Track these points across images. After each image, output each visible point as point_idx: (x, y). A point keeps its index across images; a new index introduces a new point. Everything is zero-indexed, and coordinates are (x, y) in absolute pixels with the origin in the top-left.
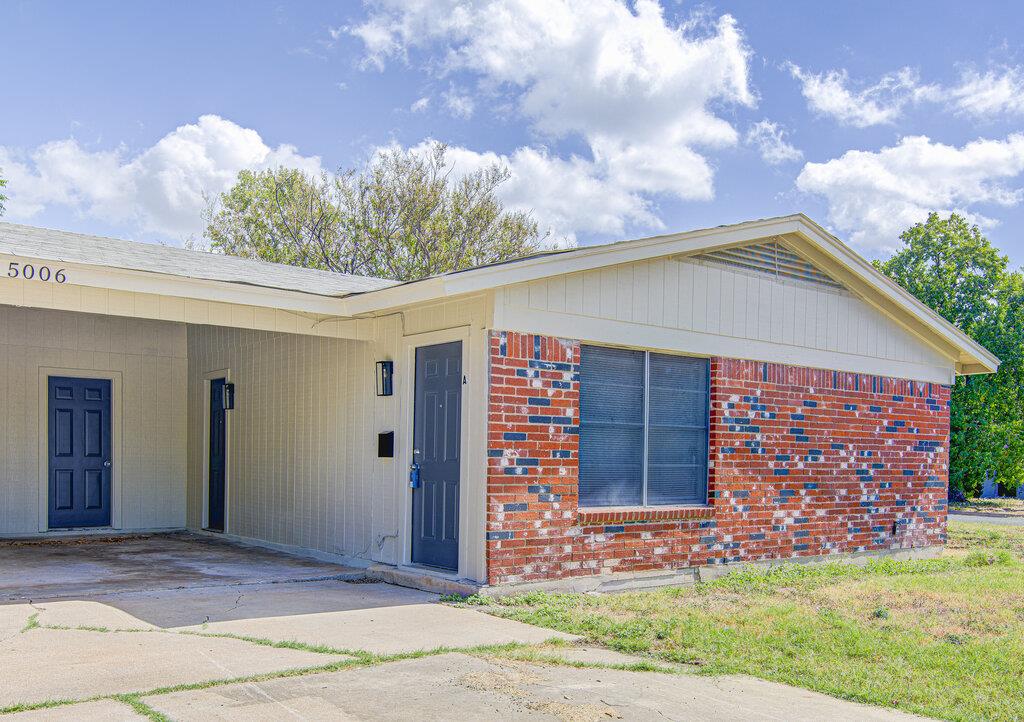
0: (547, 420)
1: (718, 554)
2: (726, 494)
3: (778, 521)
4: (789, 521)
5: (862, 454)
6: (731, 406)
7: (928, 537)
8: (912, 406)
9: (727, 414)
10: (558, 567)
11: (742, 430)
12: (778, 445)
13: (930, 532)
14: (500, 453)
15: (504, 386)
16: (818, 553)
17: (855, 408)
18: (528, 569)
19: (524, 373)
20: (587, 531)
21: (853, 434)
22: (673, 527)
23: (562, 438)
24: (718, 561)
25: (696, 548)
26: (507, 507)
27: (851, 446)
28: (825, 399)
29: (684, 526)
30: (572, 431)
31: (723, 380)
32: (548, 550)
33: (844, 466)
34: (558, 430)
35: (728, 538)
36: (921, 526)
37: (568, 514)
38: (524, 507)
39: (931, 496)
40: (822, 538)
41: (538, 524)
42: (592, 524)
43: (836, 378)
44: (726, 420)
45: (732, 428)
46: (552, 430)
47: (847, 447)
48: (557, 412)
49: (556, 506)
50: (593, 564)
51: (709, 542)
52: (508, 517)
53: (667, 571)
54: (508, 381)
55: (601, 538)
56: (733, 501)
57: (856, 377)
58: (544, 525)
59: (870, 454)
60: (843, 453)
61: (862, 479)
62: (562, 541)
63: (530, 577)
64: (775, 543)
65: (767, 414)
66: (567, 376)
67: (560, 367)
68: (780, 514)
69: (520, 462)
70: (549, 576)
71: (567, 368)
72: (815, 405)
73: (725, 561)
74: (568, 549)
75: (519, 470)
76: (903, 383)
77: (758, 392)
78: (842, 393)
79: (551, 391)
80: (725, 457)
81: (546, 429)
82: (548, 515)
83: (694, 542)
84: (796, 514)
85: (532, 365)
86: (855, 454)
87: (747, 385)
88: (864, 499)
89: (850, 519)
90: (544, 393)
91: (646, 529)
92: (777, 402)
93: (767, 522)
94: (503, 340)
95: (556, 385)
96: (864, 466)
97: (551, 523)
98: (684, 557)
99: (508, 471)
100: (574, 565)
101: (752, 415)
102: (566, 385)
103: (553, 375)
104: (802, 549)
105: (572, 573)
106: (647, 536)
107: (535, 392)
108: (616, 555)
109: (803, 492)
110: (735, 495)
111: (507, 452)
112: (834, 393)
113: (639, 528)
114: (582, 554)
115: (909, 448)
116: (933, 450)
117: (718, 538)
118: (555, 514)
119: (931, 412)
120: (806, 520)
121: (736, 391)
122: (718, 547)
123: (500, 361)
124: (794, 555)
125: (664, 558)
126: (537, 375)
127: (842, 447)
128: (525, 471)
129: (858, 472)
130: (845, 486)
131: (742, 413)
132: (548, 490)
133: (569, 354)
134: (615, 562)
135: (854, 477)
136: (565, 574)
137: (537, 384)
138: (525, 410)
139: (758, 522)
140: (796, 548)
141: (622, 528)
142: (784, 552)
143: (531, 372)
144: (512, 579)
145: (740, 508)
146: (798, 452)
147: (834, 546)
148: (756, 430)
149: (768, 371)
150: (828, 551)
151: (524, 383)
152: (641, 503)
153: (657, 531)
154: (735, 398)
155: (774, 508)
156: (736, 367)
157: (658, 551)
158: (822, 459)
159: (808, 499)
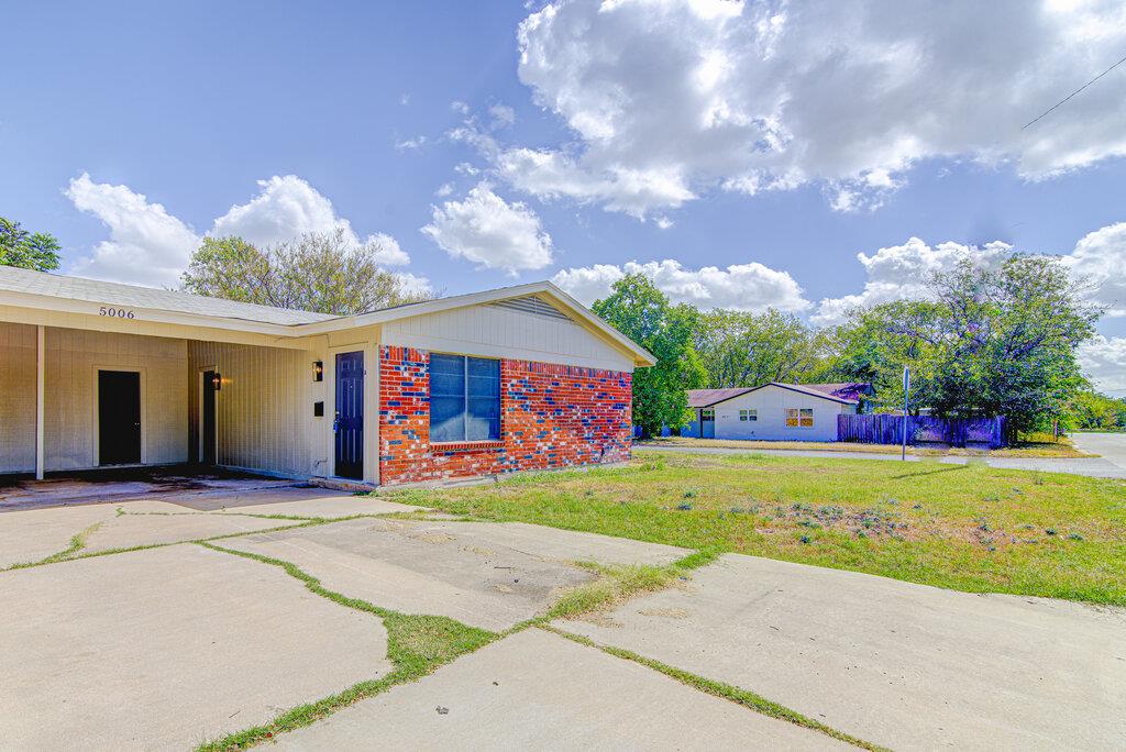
0: (412, 394)
1: (507, 467)
2: (511, 433)
3: (539, 448)
4: (546, 448)
5: (585, 411)
6: (512, 385)
7: (622, 456)
8: (611, 384)
9: (510, 390)
10: (419, 475)
11: (518, 398)
12: (538, 406)
13: (622, 453)
14: (386, 413)
15: (388, 375)
16: (561, 465)
17: (580, 386)
18: (403, 476)
19: (399, 369)
20: (435, 455)
21: (580, 400)
22: (482, 452)
23: (420, 404)
24: (507, 470)
25: (495, 464)
26: (390, 443)
27: (578, 407)
28: (563, 381)
29: (489, 452)
30: (426, 400)
31: (508, 371)
32: (413, 466)
33: (575, 418)
34: (418, 400)
35: (512, 458)
36: (618, 450)
37: (424, 446)
38: (400, 442)
39: (623, 434)
40: (564, 457)
41: (408, 451)
42: (438, 452)
43: (569, 370)
44: (510, 393)
45: (514, 398)
46: (415, 400)
47: (576, 408)
48: (417, 390)
49: (418, 441)
50: (438, 473)
51: (502, 460)
52: (391, 448)
53: (479, 477)
54: (390, 373)
55: (443, 459)
56: (514, 438)
57: (580, 370)
58: (411, 452)
59: (589, 411)
60: (574, 411)
61: (585, 425)
62: (421, 461)
63: (404, 481)
64: (538, 460)
65: (532, 390)
66: (423, 370)
67: (418, 365)
68: (540, 444)
69: (397, 417)
70: (415, 480)
71: (423, 365)
72: (558, 384)
73: (511, 471)
74: (425, 465)
75: (397, 422)
76: (606, 372)
77: (527, 378)
78: (573, 378)
79: (414, 379)
80: (510, 414)
81: (411, 399)
82: (413, 447)
83: (494, 460)
84: (550, 444)
85: (403, 364)
86: (580, 411)
87: (521, 374)
88: (586, 435)
89: (578, 447)
90: (410, 379)
91: (469, 453)
92: (538, 383)
93: (534, 449)
94: (387, 351)
95: (416, 375)
96: (586, 417)
97: (416, 451)
98: (488, 469)
99: (391, 422)
100: (428, 474)
101: (524, 390)
102: (422, 375)
103: (415, 370)
104: (553, 463)
105: (427, 478)
106: (468, 457)
107: (405, 379)
108: (451, 468)
109: (552, 432)
110: (516, 434)
111: (390, 412)
112: (569, 378)
113: (463, 453)
114: (432, 468)
115: (610, 408)
116: (623, 408)
117: (507, 458)
118: (417, 445)
119: (622, 387)
120: (554, 448)
121: (515, 377)
122: (507, 463)
123: (385, 362)
124: (549, 467)
125: (478, 469)
126: (406, 369)
127: (573, 407)
128: (400, 423)
129: (583, 421)
130: (576, 429)
131: (518, 389)
132: (413, 432)
133: (423, 358)
134: (451, 472)
135: (580, 424)
136: (423, 479)
137: (406, 374)
138: (400, 389)
139: (529, 449)
140: (550, 463)
141: (454, 453)
142: (544, 464)
143: (402, 368)
144: (394, 482)
145: (519, 441)
146: (549, 410)
147: (570, 462)
148: (526, 398)
149: (532, 366)
150: (567, 465)
151: (398, 374)
152: (464, 439)
153: (473, 454)
154: (514, 381)
155: (537, 441)
156: (514, 364)
157: (474, 466)
158: (562, 414)
159: (555, 436)
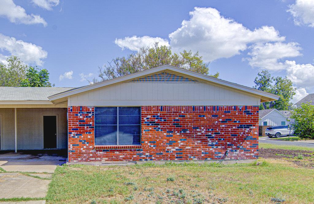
0: (85, 125)
1: (144, 158)
2: (146, 142)
3: (168, 149)
4: (174, 150)
5: (208, 130)
6: (147, 119)
7: (247, 156)
8: (235, 114)
9: (146, 121)
10: (88, 159)
11: (152, 125)
12: (168, 128)
13: (247, 154)
14: (71, 133)
15: (72, 118)
16: (187, 159)
17: (204, 116)
18: (79, 159)
19: (77, 115)
20: (97, 151)
21: (203, 124)
22: (126, 150)
23: (89, 129)
24: (143, 160)
25: (135, 156)
26: (73, 145)
27: (202, 128)
28: (189, 114)
29: (131, 150)
30: (92, 127)
31: (144, 112)
32: (85, 155)
33: (199, 134)
34: (87, 127)
35: (147, 154)
36: (243, 153)
37: (91, 147)
38: (78, 145)
39: (248, 143)
40: (189, 155)
41: (82, 149)
42: (99, 149)
43: (194, 108)
45: (149, 125)
46: (86, 127)
47: (200, 128)
48: (87, 123)
49: (87, 145)
50: (99, 159)
51: (140, 155)
52: (73, 147)
53: (125, 161)
54: (73, 117)
55: (101, 153)
56: (149, 144)
57: (205, 108)
58: (84, 149)
59: (212, 130)
60: (198, 130)
61: (209, 138)
62: (89, 153)
63: (80, 161)
64: (167, 156)
65: (163, 120)
66: (90, 115)
67: (87, 113)
69: (76, 135)
70: (86, 161)
71: (90, 113)
72: (184, 116)
73: (146, 160)
74: (91, 155)
75: (76, 137)
76: (230, 108)
77: (159, 114)
78: (197, 112)
79: (85, 119)
80: (146, 132)
81: (84, 127)
82: (85, 147)
83: (134, 154)
84: (177, 148)
85: (79, 113)
86: (205, 130)
87: (154, 112)
88: (210, 144)
89: (202, 150)
90: (84, 119)
91: (117, 151)
92: (167, 116)
93: (164, 150)
94: (71, 108)
95: (87, 117)
96: (210, 134)
97: (86, 149)
98: (131, 158)
99: (73, 137)
100: (94, 159)
101: (156, 120)
102: (90, 117)
103: (86, 115)
104: (180, 158)
105: (93, 161)
106: (117, 153)
107: (81, 119)
108: (106, 157)
109: (179, 142)
110: (150, 142)
111: (73, 133)
112: (194, 112)
113: (115, 151)
114: (95, 156)
115: (234, 128)
116: (249, 128)
117: (144, 154)
118: (87, 146)
119: (247, 115)
120: (181, 150)
121: (150, 115)
122: (144, 156)
123: (71, 113)
124: (176, 159)
125: (124, 158)
126: (81, 115)
127: (198, 128)
128: (78, 137)
129: (206, 136)
130: (200, 140)
131: (152, 120)
132: (85, 141)
133: (91, 109)
134: (107, 159)
135: (204, 137)
136: (91, 161)
137: (81, 117)
138: (78, 123)
139: (160, 150)
140: (177, 158)
141: (108, 150)
142: (172, 158)
143: (79, 115)
144: (75, 161)
145: (152, 146)
146: (176, 130)
147: (195, 157)
148: (159, 125)
149: (162, 108)
150: (191, 159)
151: (78, 117)
152: (117, 144)
153: (120, 151)
154: (149, 117)
155: (167, 146)
156: (149, 108)
157: (121, 156)
158: (188, 132)
159: (182, 144)
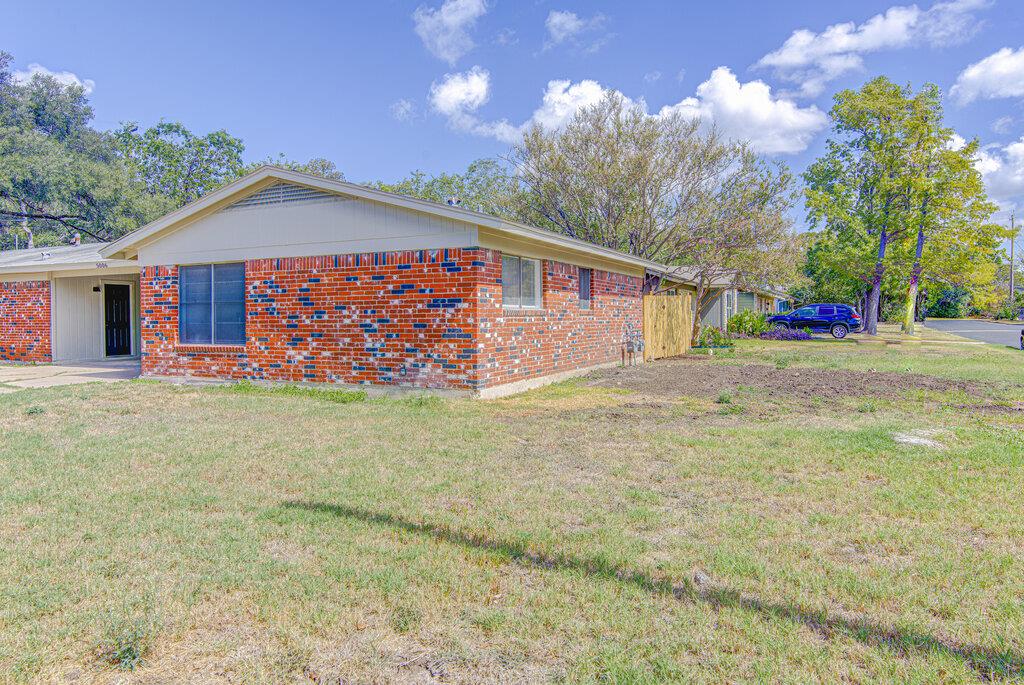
0: (162, 303)
1: (249, 373)
2: (253, 339)
3: (289, 357)
4: (300, 358)
5: (366, 312)
6: (255, 288)
8: (422, 271)
9: (252, 293)
10: (167, 370)
11: (263, 301)
12: (289, 309)
14: (145, 319)
15: (145, 290)
16: (325, 381)
17: (356, 279)
18: (156, 370)
19: (152, 283)
20: (179, 355)
21: (355, 298)
22: (221, 356)
23: (167, 311)
24: (249, 377)
25: (235, 369)
26: (147, 343)
27: (353, 307)
28: (327, 276)
29: (228, 356)
30: (172, 307)
31: (250, 273)
32: (163, 362)
33: (347, 321)
34: (166, 308)
35: (255, 365)
36: (439, 371)
37: (171, 346)
38: (153, 342)
39: (452, 346)
40: (328, 371)
41: (158, 350)
42: (181, 352)
43: (337, 261)
44: (251, 296)
45: (256, 301)
46: (163, 308)
47: (349, 308)
48: (165, 299)
49: (166, 342)
50: (182, 371)
51: (244, 365)
52: (148, 347)
53: (219, 379)
54: (147, 288)
55: (185, 359)
56: (258, 343)
57: (358, 259)
58: (161, 351)
59: (373, 312)
60: (345, 312)
61: (366, 331)
62: (168, 359)
63: (156, 373)
64: (289, 371)
65: (280, 290)
66: (169, 283)
67: (166, 279)
68: (292, 352)
69: (151, 323)
70: (165, 374)
71: (169, 278)
72: (319, 281)
73: (254, 378)
74: (171, 363)
75: (151, 326)
76: (409, 255)
77: (273, 278)
78: (343, 270)
79: (162, 290)
80: (252, 318)
81: (161, 308)
82: (162, 346)
83: (234, 365)
84: (305, 353)
85: (155, 279)
86: (358, 312)
87: (265, 274)
88: (370, 346)
89: (355, 359)
90: (160, 291)
91: (209, 356)
92: (287, 282)
93: (283, 357)
94: (144, 271)
95: (164, 287)
96: (368, 321)
97: (165, 350)
98: (229, 373)
99: (148, 326)
100: (174, 371)
101: (269, 291)
102: (169, 287)
103: (163, 283)
104: (311, 377)
105: (173, 374)
106: (207, 360)
107: (157, 291)
108: (193, 368)
109: (310, 339)
110: (260, 339)
111: (147, 318)
112: (337, 270)
113: (204, 355)
115: (420, 306)
116: (453, 306)
117: (249, 365)
118: (165, 345)
119: (448, 274)
120: (313, 358)
121: (259, 279)
122: (248, 369)
123: (144, 280)
124: (305, 380)
125: (218, 372)
126: (157, 283)
127: (344, 308)
128: (153, 327)
129: (362, 326)
130: (349, 336)
131: (262, 291)
132: (162, 335)
133: (170, 272)
134: (193, 371)
135: (357, 330)
136: (170, 374)
137: (157, 288)
138: (153, 300)
139: (275, 357)
140: (306, 376)
141: (194, 354)
142: (297, 376)
143: (154, 283)
144: (150, 373)
145: (263, 348)
146: (305, 313)
147: (338, 378)
148: (273, 301)
149: (280, 264)
150: (333, 381)
151: (152, 288)
152: (210, 343)
153: (213, 357)
154: (257, 283)
155: (287, 349)
156: (257, 265)
157: (213, 368)
158: (326, 317)
159: (315, 344)
